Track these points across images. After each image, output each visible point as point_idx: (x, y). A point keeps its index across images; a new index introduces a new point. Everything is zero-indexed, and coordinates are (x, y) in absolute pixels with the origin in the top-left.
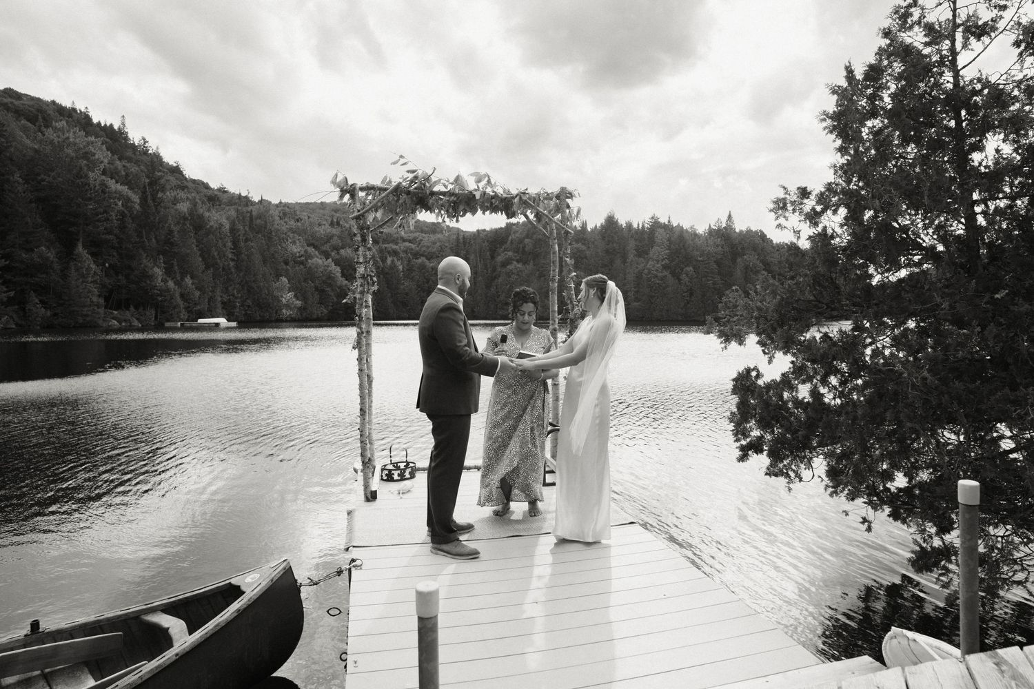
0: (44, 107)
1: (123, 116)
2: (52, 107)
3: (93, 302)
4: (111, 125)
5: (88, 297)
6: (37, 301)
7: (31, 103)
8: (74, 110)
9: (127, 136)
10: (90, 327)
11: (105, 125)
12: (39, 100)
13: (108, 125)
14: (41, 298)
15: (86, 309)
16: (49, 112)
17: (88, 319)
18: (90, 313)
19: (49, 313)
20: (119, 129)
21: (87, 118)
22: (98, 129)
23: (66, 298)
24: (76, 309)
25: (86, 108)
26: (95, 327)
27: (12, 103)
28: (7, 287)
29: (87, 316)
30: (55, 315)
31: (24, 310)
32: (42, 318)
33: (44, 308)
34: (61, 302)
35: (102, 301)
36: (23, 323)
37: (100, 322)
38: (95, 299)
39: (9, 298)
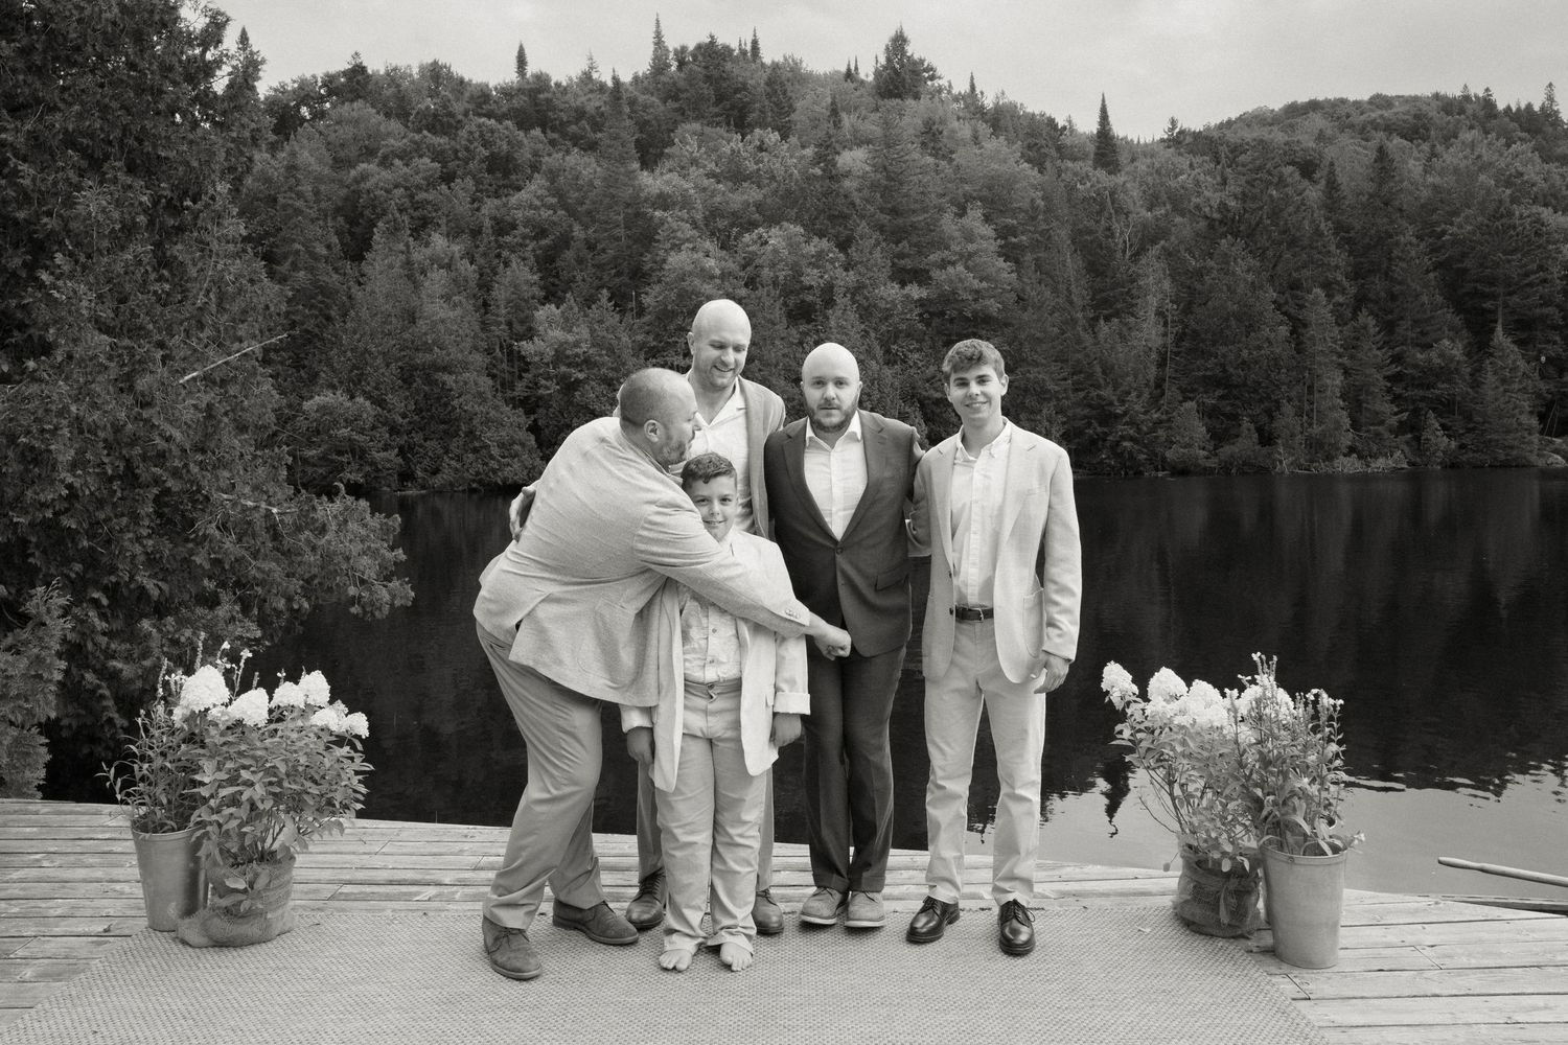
0: (1425, 108)
1: (1550, 85)
2: (1435, 104)
3: (1520, 424)
4: (1529, 106)
5: (1513, 416)
6: (1437, 425)
7: (1406, 108)
8: (1467, 98)
9: (1557, 117)
10: (1517, 466)
11: (1519, 109)
12: (1416, 99)
13: (1523, 106)
14: (1443, 421)
15: (1512, 435)
16: (1430, 114)
17: (1515, 452)
18: (1516, 443)
19: (1454, 444)
20: (1542, 108)
21: (1488, 104)
22: (1507, 119)
23: (1481, 420)
24: (1495, 436)
25: (1487, 90)
26: (1524, 466)
27: (1381, 116)
28: (1397, 406)
29: (1512, 448)
30: (1462, 447)
31: (1417, 439)
32: (1443, 452)
33: (1449, 436)
34: (1471, 426)
35: (1534, 422)
36: (1418, 460)
37: (1533, 458)
38: (1524, 419)
39: (1400, 422)
